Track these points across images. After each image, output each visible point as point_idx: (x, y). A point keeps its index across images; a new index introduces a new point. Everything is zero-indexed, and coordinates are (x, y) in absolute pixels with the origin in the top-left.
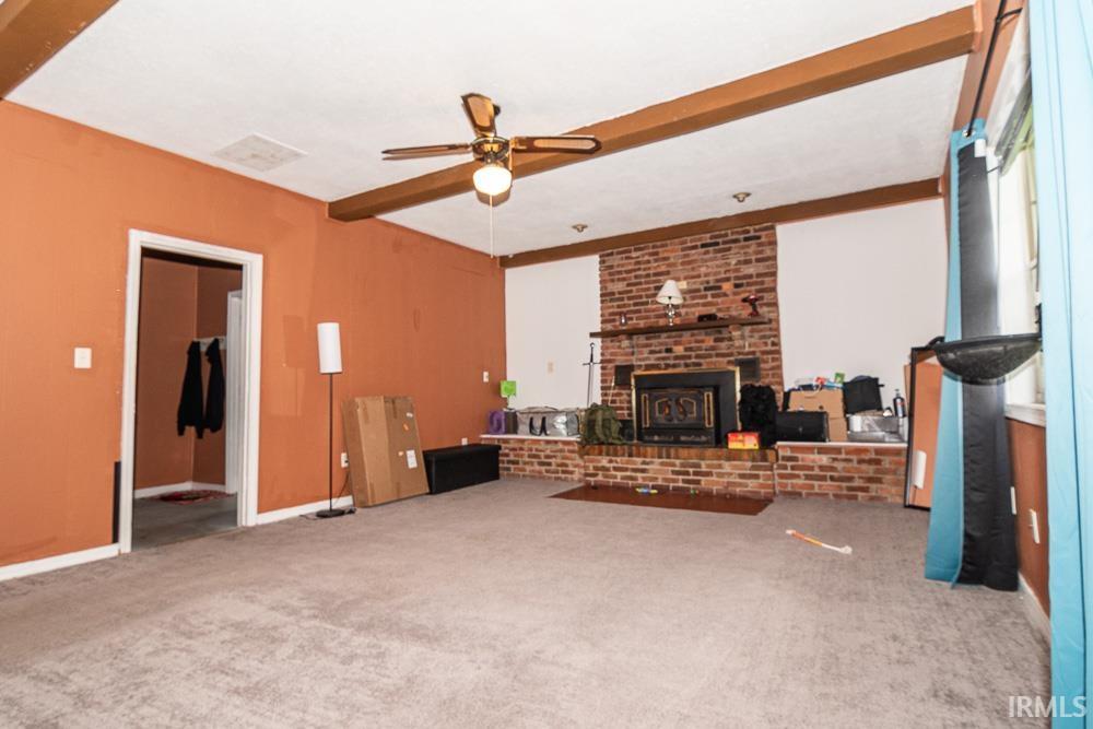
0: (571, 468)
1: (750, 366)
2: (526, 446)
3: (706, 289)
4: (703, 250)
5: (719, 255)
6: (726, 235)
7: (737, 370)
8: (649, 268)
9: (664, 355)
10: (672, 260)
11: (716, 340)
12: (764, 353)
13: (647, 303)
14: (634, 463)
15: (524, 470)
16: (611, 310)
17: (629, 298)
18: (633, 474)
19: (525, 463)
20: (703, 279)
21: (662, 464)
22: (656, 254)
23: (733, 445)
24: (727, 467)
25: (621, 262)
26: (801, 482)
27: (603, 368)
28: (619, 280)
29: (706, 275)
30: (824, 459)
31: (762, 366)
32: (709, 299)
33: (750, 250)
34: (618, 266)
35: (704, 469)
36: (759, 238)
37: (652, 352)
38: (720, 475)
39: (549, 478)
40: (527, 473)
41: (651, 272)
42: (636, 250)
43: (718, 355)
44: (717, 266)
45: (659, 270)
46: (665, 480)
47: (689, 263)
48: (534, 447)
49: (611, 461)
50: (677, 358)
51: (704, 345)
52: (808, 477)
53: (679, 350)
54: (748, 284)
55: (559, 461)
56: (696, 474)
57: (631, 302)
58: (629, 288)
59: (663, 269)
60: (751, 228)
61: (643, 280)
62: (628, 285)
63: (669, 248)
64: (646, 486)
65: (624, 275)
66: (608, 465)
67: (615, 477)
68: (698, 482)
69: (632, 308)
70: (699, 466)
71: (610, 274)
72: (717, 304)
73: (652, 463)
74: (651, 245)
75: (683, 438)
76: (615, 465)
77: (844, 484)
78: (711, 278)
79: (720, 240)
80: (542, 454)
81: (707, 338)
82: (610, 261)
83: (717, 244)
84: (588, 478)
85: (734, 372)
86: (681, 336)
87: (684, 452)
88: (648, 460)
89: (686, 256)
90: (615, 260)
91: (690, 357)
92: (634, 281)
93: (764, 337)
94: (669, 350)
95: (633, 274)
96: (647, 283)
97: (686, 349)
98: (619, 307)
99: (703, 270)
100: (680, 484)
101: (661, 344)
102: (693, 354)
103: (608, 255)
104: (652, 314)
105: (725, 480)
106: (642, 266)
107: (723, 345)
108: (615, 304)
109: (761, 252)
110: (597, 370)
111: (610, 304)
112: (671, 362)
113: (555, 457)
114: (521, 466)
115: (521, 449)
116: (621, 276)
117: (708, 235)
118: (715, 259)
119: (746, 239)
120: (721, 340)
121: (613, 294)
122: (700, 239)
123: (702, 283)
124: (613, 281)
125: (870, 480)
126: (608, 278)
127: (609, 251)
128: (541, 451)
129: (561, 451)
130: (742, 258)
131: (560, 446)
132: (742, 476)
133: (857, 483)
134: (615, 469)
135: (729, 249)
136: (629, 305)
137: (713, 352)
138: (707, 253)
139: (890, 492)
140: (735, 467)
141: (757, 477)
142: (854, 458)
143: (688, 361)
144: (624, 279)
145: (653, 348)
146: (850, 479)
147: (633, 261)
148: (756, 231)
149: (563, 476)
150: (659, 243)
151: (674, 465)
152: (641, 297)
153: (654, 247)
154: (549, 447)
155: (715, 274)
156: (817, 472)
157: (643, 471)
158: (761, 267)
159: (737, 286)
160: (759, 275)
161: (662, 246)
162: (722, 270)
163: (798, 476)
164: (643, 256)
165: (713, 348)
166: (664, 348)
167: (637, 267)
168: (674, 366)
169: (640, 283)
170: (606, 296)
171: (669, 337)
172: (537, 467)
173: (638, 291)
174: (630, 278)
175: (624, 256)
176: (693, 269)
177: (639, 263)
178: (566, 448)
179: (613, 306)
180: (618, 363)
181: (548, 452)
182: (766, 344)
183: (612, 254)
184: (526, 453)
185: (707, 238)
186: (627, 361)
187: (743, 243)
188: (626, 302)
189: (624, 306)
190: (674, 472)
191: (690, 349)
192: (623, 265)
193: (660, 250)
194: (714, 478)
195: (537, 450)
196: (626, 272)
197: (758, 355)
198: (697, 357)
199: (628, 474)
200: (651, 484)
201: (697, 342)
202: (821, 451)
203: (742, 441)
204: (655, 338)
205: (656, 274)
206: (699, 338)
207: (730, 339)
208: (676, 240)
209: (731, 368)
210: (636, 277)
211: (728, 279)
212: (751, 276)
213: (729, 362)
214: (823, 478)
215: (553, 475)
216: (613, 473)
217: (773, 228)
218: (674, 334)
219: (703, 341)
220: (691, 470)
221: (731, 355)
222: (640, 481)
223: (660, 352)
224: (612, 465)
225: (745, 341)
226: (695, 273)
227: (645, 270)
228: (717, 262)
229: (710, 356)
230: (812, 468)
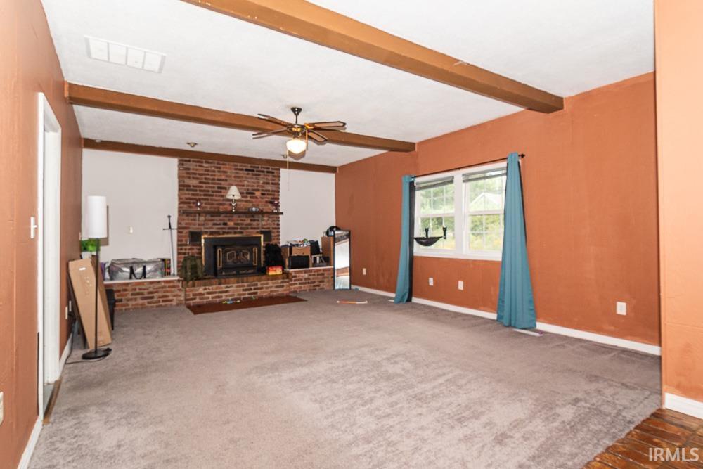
0: (170, 298)
1: (267, 234)
2: (130, 287)
3: (247, 193)
4: (246, 172)
5: (254, 177)
6: (258, 168)
7: (262, 236)
8: (215, 175)
9: (222, 226)
10: (229, 174)
11: (251, 220)
12: (273, 228)
13: (212, 196)
14: (222, 288)
15: (128, 305)
16: (187, 196)
17: (200, 191)
18: (220, 295)
19: (128, 300)
20: (245, 187)
21: (237, 287)
22: (220, 168)
23: (271, 273)
24: (270, 283)
25: (195, 167)
26: (298, 286)
27: (179, 232)
28: (194, 178)
29: (247, 186)
30: (306, 275)
31: (273, 234)
32: (249, 199)
33: (270, 178)
34: (193, 169)
35: (259, 286)
36: (273, 173)
37: (214, 224)
38: (267, 288)
39: (152, 307)
40: (130, 307)
41: (216, 178)
42: (206, 162)
43: (252, 228)
44: (254, 183)
45: (220, 178)
46: (239, 295)
47: (239, 177)
48: (137, 287)
49: (205, 289)
50: (229, 228)
51: (245, 223)
52: (300, 284)
53: (231, 224)
54: (268, 194)
55: (160, 294)
56: (255, 289)
57: (202, 193)
58: (201, 185)
59: (223, 177)
60: (270, 167)
61: (210, 181)
62: (200, 183)
63: (227, 166)
64: (228, 300)
65: (198, 176)
66: (203, 292)
67: (208, 298)
68: (256, 293)
69: (202, 197)
70: (257, 285)
71: (187, 173)
72: (252, 202)
73: (232, 287)
74: (216, 162)
75: (241, 272)
76: (208, 291)
77: (312, 285)
78: (250, 188)
79: (255, 169)
80: (145, 292)
81: (246, 219)
82: (187, 165)
83: (253, 171)
84: (188, 302)
85: (260, 237)
86: (232, 217)
87: (251, 279)
88: (229, 285)
89: (237, 173)
90: (192, 166)
91: (237, 228)
92: (204, 181)
93: (274, 221)
94: (225, 224)
95: (204, 177)
96: (212, 183)
97: (235, 224)
98: (193, 195)
99: (246, 183)
100: (247, 296)
101: (220, 220)
102: (239, 227)
103: (186, 161)
104: (216, 202)
105: (269, 290)
106: (210, 173)
107: (255, 223)
108: (191, 193)
109: (274, 180)
110: (175, 232)
111: (187, 192)
112: (227, 231)
113: (157, 292)
114: (124, 302)
115: (125, 290)
116: (194, 176)
117: (249, 165)
118: (252, 178)
119: (268, 172)
120: (254, 220)
121: (189, 186)
122: (245, 166)
123: (245, 190)
124: (189, 178)
125: (321, 282)
126: (185, 175)
127: (188, 159)
128: (144, 289)
129: (163, 287)
130: (265, 181)
131: (163, 284)
132: (277, 287)
133: (316, 284)
134: (208, 293)
135: (259, 175)
136: (201, 195)
137: (249, 227)
138: (248, 174)
139: (325, 285)
140: (273, 283)
141: (283, 286)
142: (316, 273)
143: (236, 231)
144: (197, 179)
145: (215, 222)
146: (314, 282)
147: (204, 169)
148: (272, 169)
149: (163, 304)
150: (221, 162)
151: (244, 286)
152: (208, 191)
153: (218, 164)
154: (152, 286)
155: (253, 186)
156: (303, 281)
157: (226, 292)
158: (274, 188)
159: (262, 194)
160: (273, 191)
161: (223, 164)
162: (256, 185)
163: (296, 284)
164: (211, 167)
165: (250, 224)
166: (222, 222)
167: (206, 173)
168: (228, 233)
169: (208, 183)
170: (182, 187)
171: (226, 217)
172: (141, 302)
173: (206, 187)
174: (202, 179)
175: (198, 164)
176: (241, 181)
177: (208, 171)
178: (167, 285)
179: (189, 194)
180: (191, 230)
181: (151, 290)
182: (274, 224)
183: (189, 161)
184: (130, 293)
185: (248, 166)
186: (198, 228)
187: (266, 174)
188: (198, 192)
189: (197, 195)
190: (244, 290)
191: (238, 224)
192: (197, 170)
193: (222, 166)
194: (264, 290)
195: (140, 289)
196: (200, 174)
197: (271, 229)
198: (241, 228)
199: (217, 295)
200: (230, 298)
201: (242, 220)
202: (305, 272)
203: (275, 271)
204: (217, 216)
205: (218, 180)
206: (242, 219)
207: (258, 221)
208: (232, 164)
209: (259, 235)
210: (206, 179)
211: (258, 190)
212: (269, 191)
213: (257, 232)
214: (305, 283)
215: (155, 305)
216: (206, 296)
217: (279, 170)
218: (228, 215)
219: (244, 220)
220: (253, 288)
221: (258, 228)
222: (224, 298)
223: (220, 224)
224: (205, 291)
225: (265, 222)
226: (240, 183)
227: (212, 175)
228: (253, 180)
229: (248, 228)
230: (301, 280)
